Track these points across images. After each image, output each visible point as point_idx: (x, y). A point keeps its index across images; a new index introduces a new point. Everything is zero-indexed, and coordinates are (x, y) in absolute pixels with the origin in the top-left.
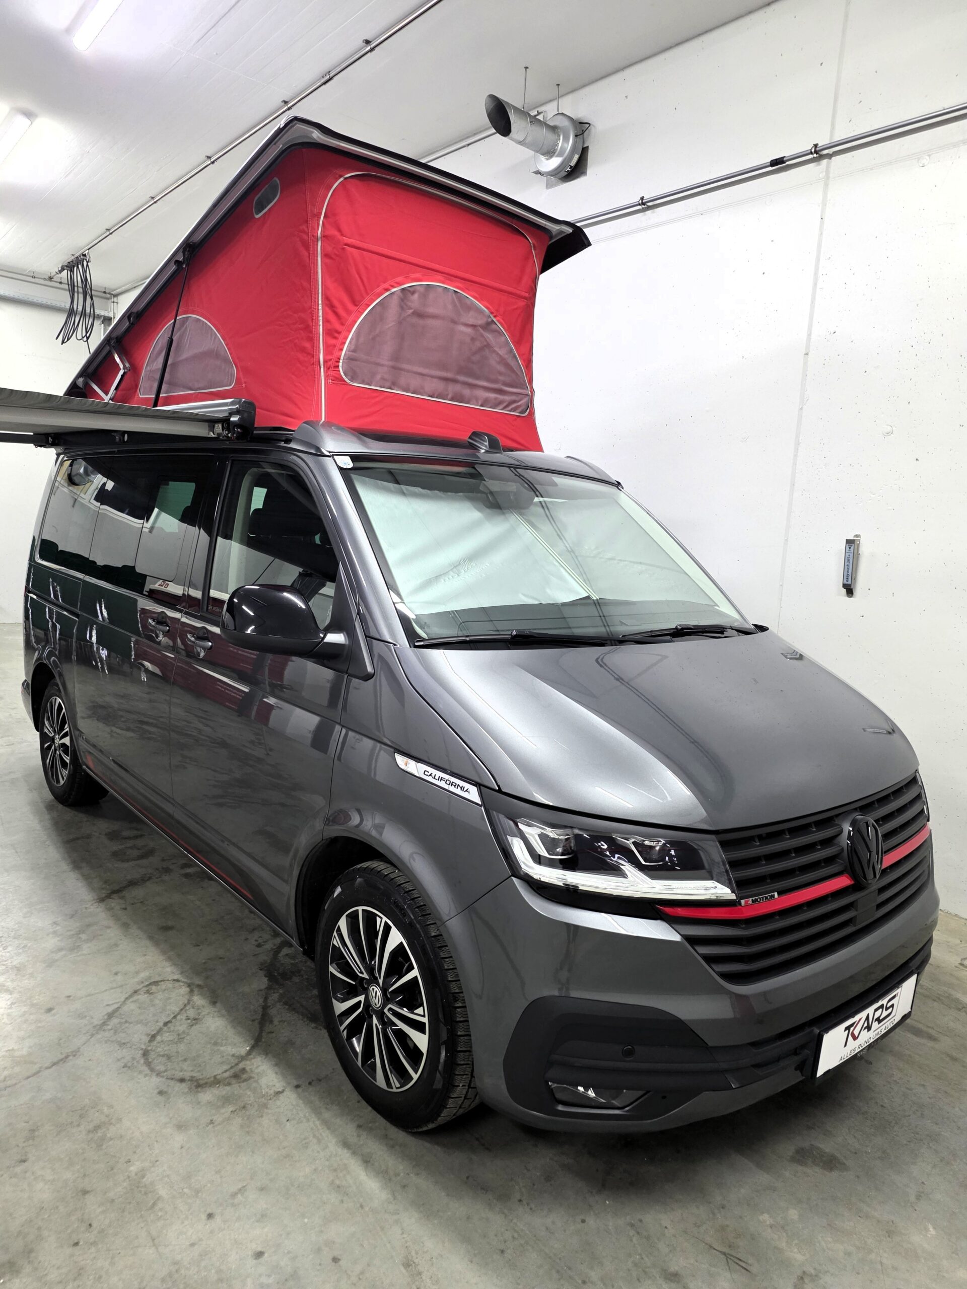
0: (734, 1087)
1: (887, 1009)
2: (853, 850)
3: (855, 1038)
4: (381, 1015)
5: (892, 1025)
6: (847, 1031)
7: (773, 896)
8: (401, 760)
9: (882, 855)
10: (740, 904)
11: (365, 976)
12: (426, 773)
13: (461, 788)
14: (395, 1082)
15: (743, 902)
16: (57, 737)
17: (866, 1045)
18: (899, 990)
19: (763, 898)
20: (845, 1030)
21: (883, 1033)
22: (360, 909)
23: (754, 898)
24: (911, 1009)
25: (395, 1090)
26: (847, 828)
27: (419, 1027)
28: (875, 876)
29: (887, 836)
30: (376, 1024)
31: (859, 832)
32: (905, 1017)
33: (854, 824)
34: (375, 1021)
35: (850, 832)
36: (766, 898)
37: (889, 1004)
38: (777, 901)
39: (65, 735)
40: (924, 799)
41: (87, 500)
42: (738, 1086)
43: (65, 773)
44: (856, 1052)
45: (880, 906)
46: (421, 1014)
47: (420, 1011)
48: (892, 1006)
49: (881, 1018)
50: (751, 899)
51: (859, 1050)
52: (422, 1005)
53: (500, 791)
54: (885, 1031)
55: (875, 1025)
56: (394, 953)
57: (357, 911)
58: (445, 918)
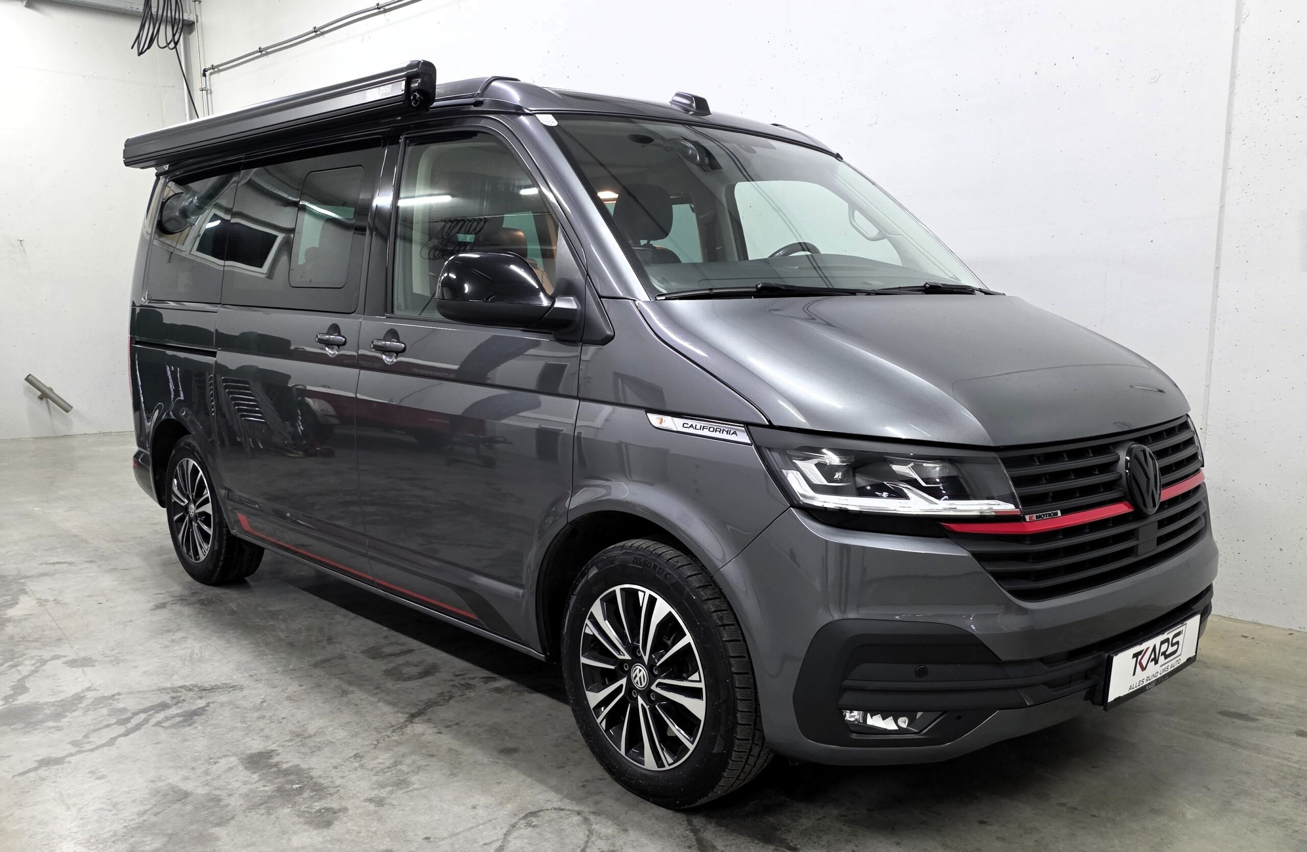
0: (1028, 704)
1: (1173, 645)
2: (1132, 478)
3: (1143, 669)
4: (647, 693)
5: (1178, 665)
6: (1135, 659)
7: (1057, 514)
8: (654, 419)
9: (1160, 490)
10: (1025, 520)
11: (627, 657)
12: (685, 425)
13: (727, 432)
14: (667, 758)
15: (1027, 517)
16: (192, 506)
17: (1154, 679)
18: (1183, 628)
19: (1046, 514)
20: (1133, 658)
21: (1169, 670)
22: (617, 589)
23: (1038, 515)
24: (1196, 653)
25: (667, 767)
26: (1124, 457)
27: (694, 693)
28: (1154, 505)
29: (1165, 470)
30: (642, 705)
31: (1136, 460)
32: (1190, 661)
33: (1129, 453)
34: (640, 701)
35: (1127, 461)
36: (1050, 515)
37: (1175, 641)
38: (1058, 519)
39: (206, 501)
40: (1197, 444)
41: (187, 253)
42: (1032, 704)
43: (207, 547)
44: (1145, 684)
45: (1161, 540)
46: (697, 680)
47: (695, 677)
48: (1177, 643)
49: (1167, 653)
50: (1035, 515)
51: (1147, 682)
52: (696, 669)
53: (771, 426)
54: (1172, 669)
55: (1162, 659)
56: (661, 625)
57: (614, 591)
58: (720, 565)
